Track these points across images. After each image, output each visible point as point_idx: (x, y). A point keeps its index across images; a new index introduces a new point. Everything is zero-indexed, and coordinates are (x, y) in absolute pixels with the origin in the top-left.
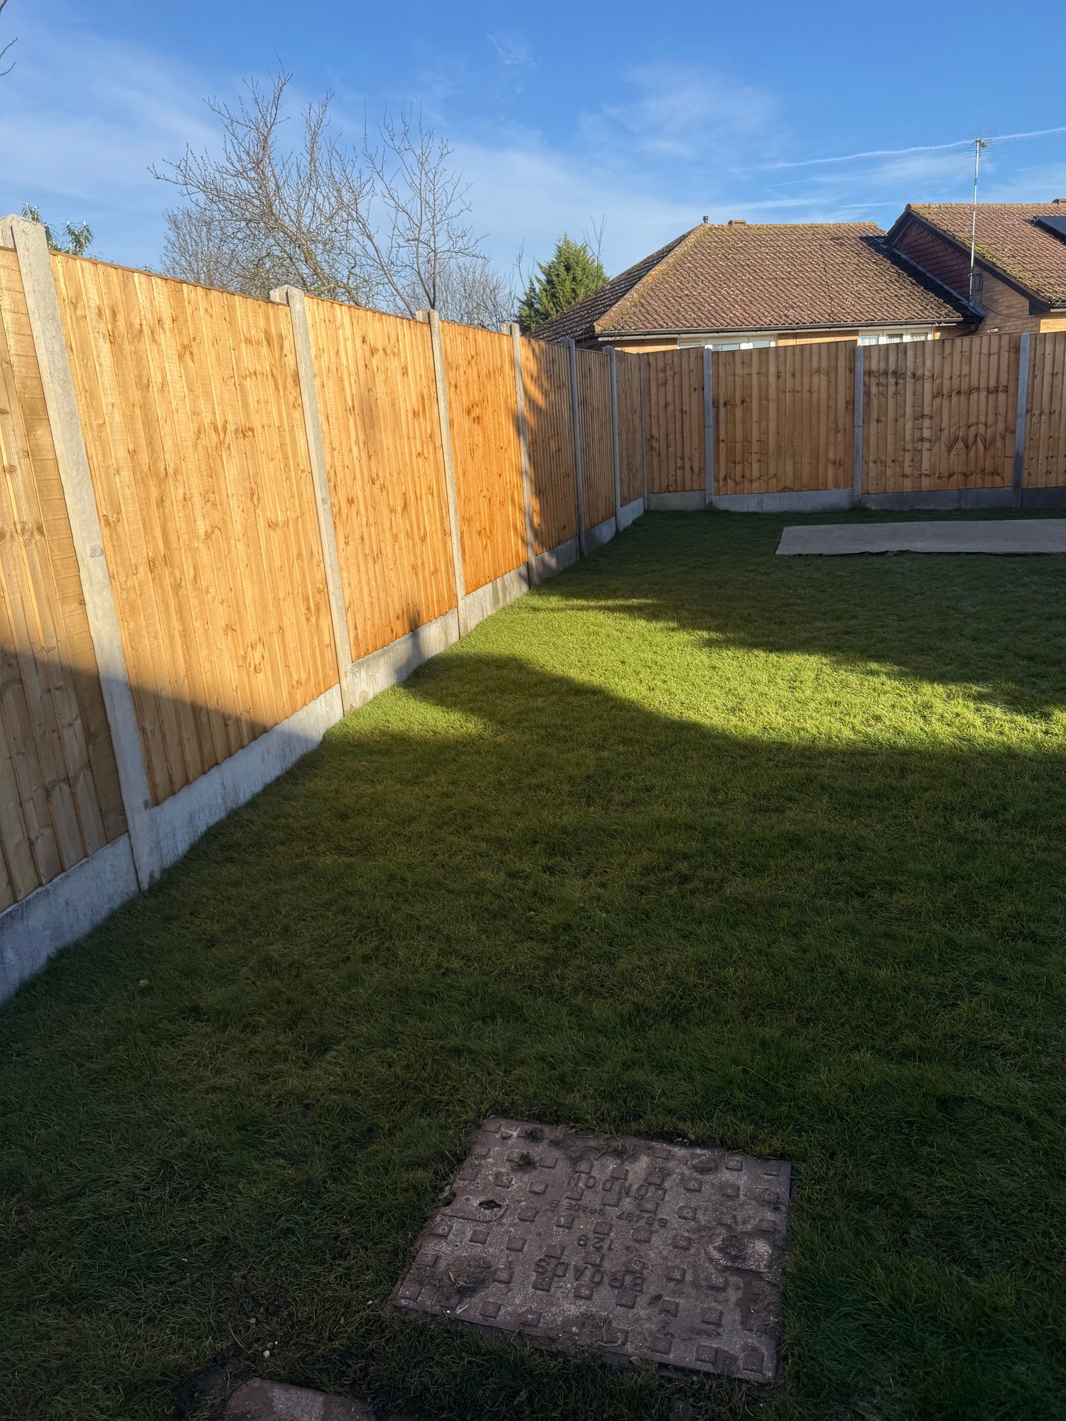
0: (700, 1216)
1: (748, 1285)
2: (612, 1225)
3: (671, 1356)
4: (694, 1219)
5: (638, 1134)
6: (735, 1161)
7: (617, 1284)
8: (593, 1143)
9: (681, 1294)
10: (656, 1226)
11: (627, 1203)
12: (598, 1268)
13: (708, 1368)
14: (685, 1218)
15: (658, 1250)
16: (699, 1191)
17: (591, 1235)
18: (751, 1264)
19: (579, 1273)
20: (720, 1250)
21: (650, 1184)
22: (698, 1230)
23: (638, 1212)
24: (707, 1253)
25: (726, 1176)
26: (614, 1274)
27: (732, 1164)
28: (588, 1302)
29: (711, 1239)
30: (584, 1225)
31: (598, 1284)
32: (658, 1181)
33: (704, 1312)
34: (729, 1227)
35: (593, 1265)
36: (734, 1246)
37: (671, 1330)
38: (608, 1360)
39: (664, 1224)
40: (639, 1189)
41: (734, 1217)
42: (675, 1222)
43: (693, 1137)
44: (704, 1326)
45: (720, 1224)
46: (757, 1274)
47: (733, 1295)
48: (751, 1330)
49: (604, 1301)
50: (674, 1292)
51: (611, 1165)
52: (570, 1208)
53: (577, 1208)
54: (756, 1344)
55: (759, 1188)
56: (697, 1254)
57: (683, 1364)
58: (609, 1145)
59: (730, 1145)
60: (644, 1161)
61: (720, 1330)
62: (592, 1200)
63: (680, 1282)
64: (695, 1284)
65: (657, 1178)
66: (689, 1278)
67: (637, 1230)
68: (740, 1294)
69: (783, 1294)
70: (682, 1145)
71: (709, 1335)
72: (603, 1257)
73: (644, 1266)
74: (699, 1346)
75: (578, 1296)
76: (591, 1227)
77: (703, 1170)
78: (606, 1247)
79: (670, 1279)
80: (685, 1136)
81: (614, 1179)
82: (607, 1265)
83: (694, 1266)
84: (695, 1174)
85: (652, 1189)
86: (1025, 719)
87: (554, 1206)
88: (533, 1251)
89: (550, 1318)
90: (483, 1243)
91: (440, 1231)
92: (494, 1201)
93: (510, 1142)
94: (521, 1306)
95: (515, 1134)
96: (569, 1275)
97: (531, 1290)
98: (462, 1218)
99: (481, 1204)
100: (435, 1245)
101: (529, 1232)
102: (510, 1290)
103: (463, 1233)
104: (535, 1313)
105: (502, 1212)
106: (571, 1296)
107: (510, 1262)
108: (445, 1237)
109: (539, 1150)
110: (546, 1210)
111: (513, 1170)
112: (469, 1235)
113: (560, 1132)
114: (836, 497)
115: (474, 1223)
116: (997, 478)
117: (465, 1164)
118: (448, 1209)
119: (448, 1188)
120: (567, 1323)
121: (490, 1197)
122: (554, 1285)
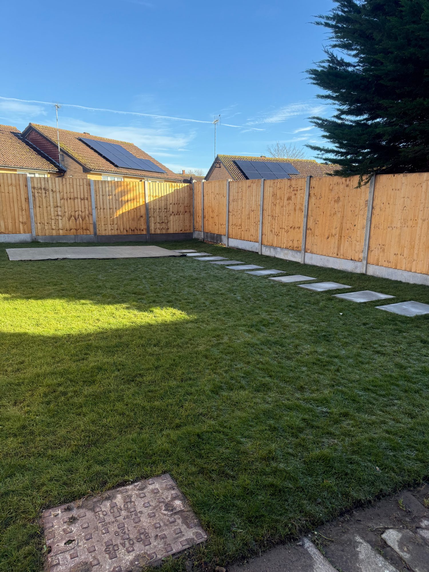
0: (151, 503)
1: (181, 516)
2: (123, 523)
3: (174, 550)
4: (150, 506)
5: (109, 489)
6: (150, 481)
7: (139, 540)
8: (95, 500)
9: (163, 530)
10: (139, 515)
11: (124, 513)
12: (129, 539)
13: (187, 546)
14: (147, 507)
15: (145, 522)
16: (146, 496)
17: (118, 530)
18: (178, 509)
19: (123, 545)
20: (166, 510)
21: (127, 503)
22: (154, 508)
23: (130, 514)
24: (162, 514)
25: (151, 487)
26: (136, 538)
27: (150, 482)
28: (134, 552)
29: (161, 509)
30: (113, 528)
31: (133, 544)
32: (129, 500)
33: (175, 531)
34: (163, 502)
35: (127, 539)
36: (169, 506)
37: (168, 543)
38: (155, 565)
39: (141, 512)
40: (124, 506)
41: (163, 498)
42: (145, 510)
43: (132, 480)
44: (177, 535)
45: (160, 502)
46: (182, 511)
47: (179, 521)
48: (192, 528)
49: (139, 549)
50: (161, 531)
51: (108, 504)
52: (103, 526)
53: (106, 525)
54: (196, 531)
55: (164, 486)
56: (159, 516)
57: (180, 550)
58: (103, 497)
59: (145, 477)
60: (119, 496)
61: (183, 533)
62: (110, 519)
63: (160, 527)
64: (165, 525)
65: (128, 500)
66: (162, 524)
67: (134, 519)
68: (181, 520)
69: (194, 512)
70: (129, 484)
71: (180, 537)
72: (128, 535)
73: (145, 529)
74: (180, 542)
75: (129, 552)
76: (116, 528)
77: (142, 489)
78: (127, 531)
79: (156, 528)
80: (129, 481)
81: (112, 507)
82: (131, 536)
83: (161, 520)
84: (140, 492)
85: (129, 504)
86: (146, 314)
87: (96, 528)
88: (100, 548)
89: (124, 565)
90: (77, 556)
91: (55, 563)
92: (70, 540)
93: (60, 516)
94: (110, 568)
95: (60, 512)
96: (121, 547)
97: (110, 561)
98: (61, 553)
99: (65, 544)
100: (57, 569)
101: (93, 542)
102: (101, 566)
103: (66, 558)
104: (118, 567)
105: (77, 542)
106: (126, 553)
107: (94, 557)
108: (58, 564)
109: (74, 513)
110: (94, 531)
111: (69, 525)
112: (69, 557)
113: (80, 502)
114: (25, 237)
115: (68, 552)
116: (88, 231)
117: (45, 534)
118: (52, 554)
119: (44, 546)
120: (132, 563)
121: (67, 539)
122: (117, 554)
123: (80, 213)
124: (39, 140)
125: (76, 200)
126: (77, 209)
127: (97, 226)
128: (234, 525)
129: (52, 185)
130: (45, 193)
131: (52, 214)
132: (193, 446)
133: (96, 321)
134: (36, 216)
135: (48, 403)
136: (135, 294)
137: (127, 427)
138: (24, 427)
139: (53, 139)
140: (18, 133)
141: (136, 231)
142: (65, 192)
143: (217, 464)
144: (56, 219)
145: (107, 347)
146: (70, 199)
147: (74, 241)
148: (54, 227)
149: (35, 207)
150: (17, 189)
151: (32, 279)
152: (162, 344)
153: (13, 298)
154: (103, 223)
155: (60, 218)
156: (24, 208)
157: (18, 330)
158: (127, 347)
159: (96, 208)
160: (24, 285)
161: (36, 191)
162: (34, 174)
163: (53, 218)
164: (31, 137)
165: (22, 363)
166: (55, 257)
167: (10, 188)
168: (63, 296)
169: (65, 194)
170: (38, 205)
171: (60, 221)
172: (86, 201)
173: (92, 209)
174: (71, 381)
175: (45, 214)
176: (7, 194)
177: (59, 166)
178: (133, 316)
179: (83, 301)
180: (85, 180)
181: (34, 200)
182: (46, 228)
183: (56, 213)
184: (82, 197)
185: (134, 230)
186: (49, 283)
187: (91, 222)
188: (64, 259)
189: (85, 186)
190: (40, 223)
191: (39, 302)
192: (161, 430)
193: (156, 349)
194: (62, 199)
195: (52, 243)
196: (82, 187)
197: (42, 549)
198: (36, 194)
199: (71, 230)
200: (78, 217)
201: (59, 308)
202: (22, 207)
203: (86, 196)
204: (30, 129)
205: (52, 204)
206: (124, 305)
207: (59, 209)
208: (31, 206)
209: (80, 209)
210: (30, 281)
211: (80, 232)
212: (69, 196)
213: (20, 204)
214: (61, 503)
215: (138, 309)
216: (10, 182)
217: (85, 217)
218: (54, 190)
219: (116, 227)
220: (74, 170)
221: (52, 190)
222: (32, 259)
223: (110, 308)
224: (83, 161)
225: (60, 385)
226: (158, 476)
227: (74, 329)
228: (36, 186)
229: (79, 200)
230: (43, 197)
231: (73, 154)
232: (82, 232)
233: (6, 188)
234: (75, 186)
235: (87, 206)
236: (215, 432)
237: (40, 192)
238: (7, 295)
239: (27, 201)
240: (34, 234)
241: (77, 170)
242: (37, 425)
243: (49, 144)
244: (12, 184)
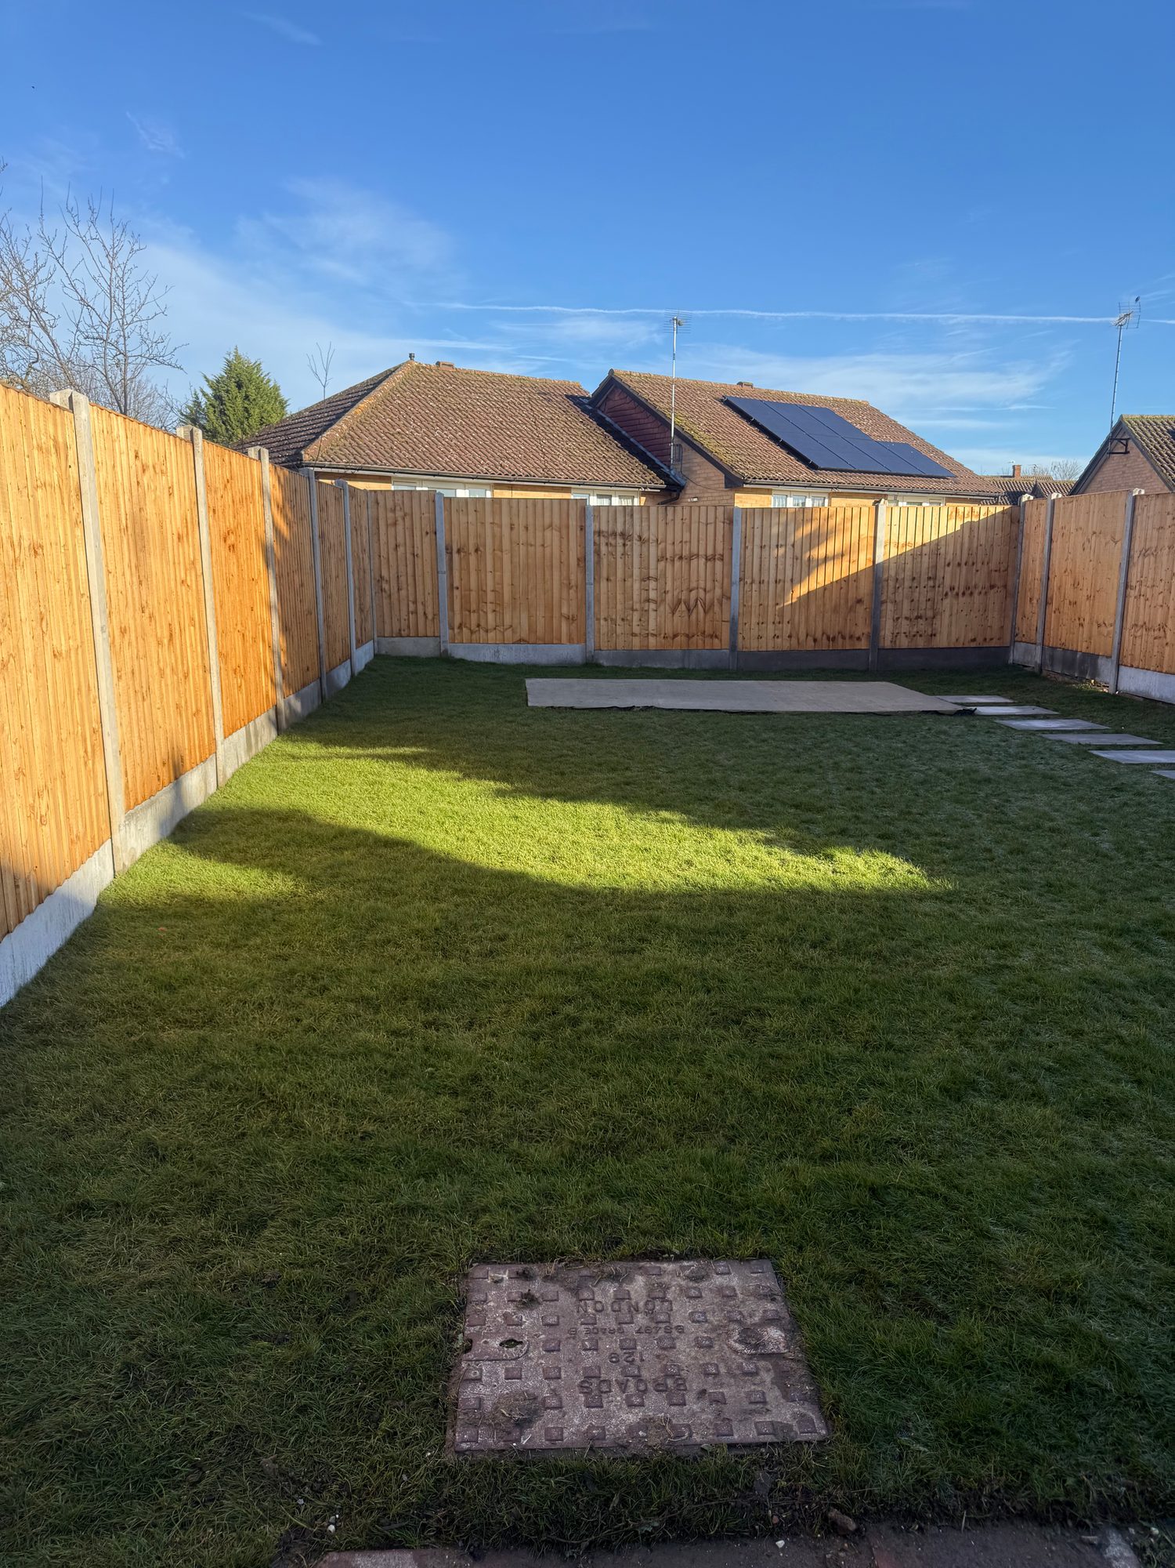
0: (710, 1317)
1: (776, 1366)
2: (635, 1340)
3: (736, 1437)
4: (706, 1321)
5: (622, 1258)
6: (722, 1266)
7: (660, 1387)
8: (585, 1272)
9: (722, 1385)
10: (675, 1333)
11: (641, 1319)
12: (638, 1378)
13: (769, 1439)
14: (698, 1322)
15: (685, 1353)
16: (700, 1297)
17: (619, 1351)
18: (771, 1348)
19: (623, 1387)
20: (740, 1342)
21: (653, 1298)
22: (714, 1329)
23: (654, 1325)
24: (730, 1347)
25: (719, 1280)
26: (655, 1381)
27: (721, 1269)
28: (643, 1409)
29: (729, 1336)
30: (609, 1345)
31: (645, 1391)
32: (661, 1295)
33: (749, 1395)
34: (739, 1322)
35: (634, 1377)
36: (750, 1336)
37: (727, 1415)
38: (683, 1452)
39: (680, 1329)
40: (646, 1304)
41: (740, 1313)
42: (691, 1327)
43: (677, 1252)
44: (753, 1407)
45: (731, 1321)
46: (780, 1356)
47: (767, 1377)
48: (793, 1401)
49: (655, 1405)
50: (715, 1384)
51: (611, 1289)
52: (589, 1332)
53: (595, 1332)
54: (802, 1411)
55: (752, 1285)
56: (721, 1349)
57: (749, 1441)
58: (603, 1272)
59: (711, 1254)
60: (640, 1280)
61: (768, 1407)
62: (607, 1322)
63: (716, 1375)
64: (730, 1373)
65: (658, 1293)
66: (723, 1370)
67: (660, 1340)
68: (772, 1374)
69: (810, 1366)
70: (668, 1260)
71: (760, 1413)
72: (639, 1368)
73: (680, 1369)
74: (756, 1424)
75: (631, 1405)
76: (616, 1346)
77: (697, 1278)
78: (637, 1359)
79: (707, 1374)
80: (670, 1252)
81: (618, 1299)
82: (645, 1374)
83: (723, 1359)
84: (691, 1284)
85: (658, 1302)
86: (811, 861)
87: (573, 1334)
88: (571, 1376)
89: (613, 1429)
90: (520, 1378)
91: (472, 1376)
92: (513, 1340)
93: (504, 1284)
94: (582, 1424)
95: (506, 1277)
96: (615, 1389)
97: (585, 1410)
98: (488, 1360)
99: (501, 1344)
100: (473, 1389)
101: (560, 1360)
102: (565, 1414)
103: (496, 1373)
104: (598, 1428)
105: (525, 1347)
106: (625, 1406)
107: (554, 1390)
108: (479, 1380)
109: (536, 1287)
110: (567, 1338)
111: (519, 1309)
112: (502, 1374)
113: (551, 1268)
114: (570, 652)
115: (503, 1363)
116: (716, 641)
117: (468, 1311)
118: (470, 1355)
119: (460, 1336)
120: (632, 1430)
121: (508, 1336)
122: (605, 1401)
123: (702, 594)
124: (628, 412)
125: (694, 563)
126: (694, 585)
127: (740, 627)
128: (908, 1429)
129: (641, 526)
130: (624, 545)
131: (636, 598)
132: (854, 1213)
133: (685, 866)
134: (599, 601)
135: (536, 1037)
136: (797, 807)
137: (696, 1129)
138: (475, 1079)
139: (661, 406)
140: (584, 398)
141: (840, 640)
142: (669, 541)
143: (905, 1271)
144: (642, 609)
145: (693, 931)
146: (681, 558)
147: (680, 666)
148: (636, 630)
149: (597, 580)
150: (561, 537)
151: (565, 752)
152: (834, 945)
153: (517, 793)
154: (754, 620)
155: (652, 606)
156: (573, 583)
157: (512, 866)
158: (743, 937)
159: (741, 580)
160: (545, 765)
161: (603, 540)
162: (610, 497)
163: (637, 606)
164: (610, 404)
165: (502, 940)
166: (629, 704)
167: (548, 533)
168: (625, 798)
169: (669, 548)
170: (604, 574)
171: (652, 614)
172: (718, 564)
173: (731, 584)
174: (595, 996)
175: (619, 597)
176: (539, 549)
177: (668, 476)
178: (776, 864)
179: (664, 814)
180: (720, 510)
181: (598, 563)
182: (619, 630)
183: (644, 593)
184: (710, 552)
185: (834, 639)
186: (600, 765)
187: (726, 617)
188: (647, 708)
189: (720, 525)
190: (606, 619)
191: (570, 807)
192: (781, 1156)
193: (815, 953)
194: (662, 558)
195: (630, 669)
196: (711, 528)
197: (454, 1339)
198: (604, 549)
199: (675, 636)
200: (696, 605)
201: (609, 824)
202: (569, 579)
203: (719, 550)
204: (612, 384)
205: (636, 572)
206: (761, 834)
207: (652, 584)
208: (590, 578)
209: (702, 584)
210: (561, 756)
211: (698, 641)
212: (678, 551)
213: (565, 573)
214: (514, 1260)
215: (796, 847)
216: (547, 521)
217: (712, 604)
218: (645, 536)
219: (787, 629)
220: (704, 483)
221: (640, 538)
222: (577, 706)
223: (725, 837)
224: (726, 459)
225: (568, 1000)
226: (741, 1259)
227: (628, 878)
228: (604, 528)
229: (702, 561)
230: (619, 554)
231: (705, 443)
232: (700, 642)
233: (539, 534)
234: (694, 526)
235: (719, 577)
236: (922, 1194)
237: (613, 542)
238: (504, 786)
239: (582, 565)
240: (591, 645)
241: (711, 482)
242: (501, 1078)
243: (651, 419)
244: (551, 525)
